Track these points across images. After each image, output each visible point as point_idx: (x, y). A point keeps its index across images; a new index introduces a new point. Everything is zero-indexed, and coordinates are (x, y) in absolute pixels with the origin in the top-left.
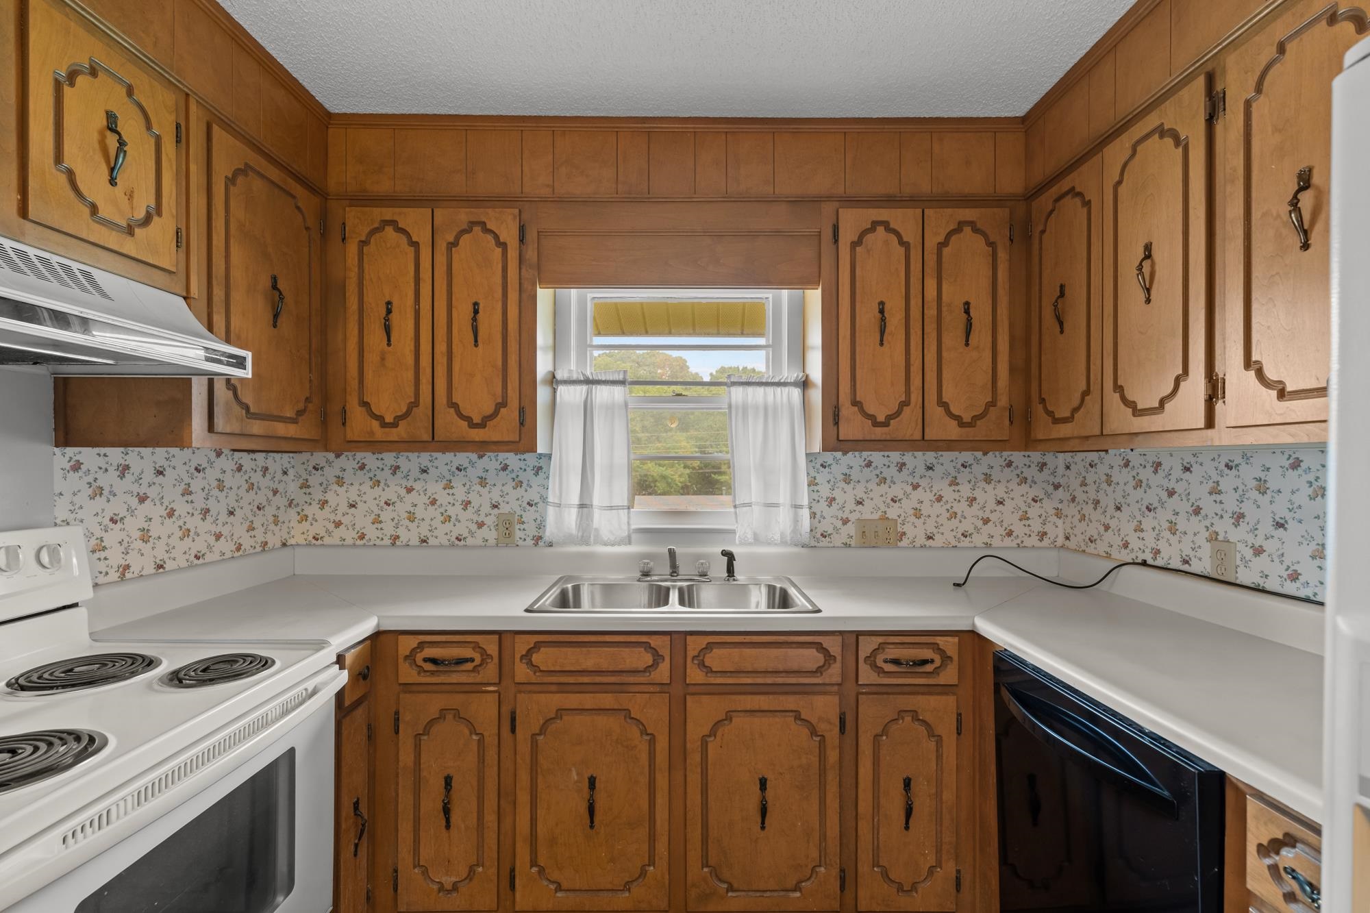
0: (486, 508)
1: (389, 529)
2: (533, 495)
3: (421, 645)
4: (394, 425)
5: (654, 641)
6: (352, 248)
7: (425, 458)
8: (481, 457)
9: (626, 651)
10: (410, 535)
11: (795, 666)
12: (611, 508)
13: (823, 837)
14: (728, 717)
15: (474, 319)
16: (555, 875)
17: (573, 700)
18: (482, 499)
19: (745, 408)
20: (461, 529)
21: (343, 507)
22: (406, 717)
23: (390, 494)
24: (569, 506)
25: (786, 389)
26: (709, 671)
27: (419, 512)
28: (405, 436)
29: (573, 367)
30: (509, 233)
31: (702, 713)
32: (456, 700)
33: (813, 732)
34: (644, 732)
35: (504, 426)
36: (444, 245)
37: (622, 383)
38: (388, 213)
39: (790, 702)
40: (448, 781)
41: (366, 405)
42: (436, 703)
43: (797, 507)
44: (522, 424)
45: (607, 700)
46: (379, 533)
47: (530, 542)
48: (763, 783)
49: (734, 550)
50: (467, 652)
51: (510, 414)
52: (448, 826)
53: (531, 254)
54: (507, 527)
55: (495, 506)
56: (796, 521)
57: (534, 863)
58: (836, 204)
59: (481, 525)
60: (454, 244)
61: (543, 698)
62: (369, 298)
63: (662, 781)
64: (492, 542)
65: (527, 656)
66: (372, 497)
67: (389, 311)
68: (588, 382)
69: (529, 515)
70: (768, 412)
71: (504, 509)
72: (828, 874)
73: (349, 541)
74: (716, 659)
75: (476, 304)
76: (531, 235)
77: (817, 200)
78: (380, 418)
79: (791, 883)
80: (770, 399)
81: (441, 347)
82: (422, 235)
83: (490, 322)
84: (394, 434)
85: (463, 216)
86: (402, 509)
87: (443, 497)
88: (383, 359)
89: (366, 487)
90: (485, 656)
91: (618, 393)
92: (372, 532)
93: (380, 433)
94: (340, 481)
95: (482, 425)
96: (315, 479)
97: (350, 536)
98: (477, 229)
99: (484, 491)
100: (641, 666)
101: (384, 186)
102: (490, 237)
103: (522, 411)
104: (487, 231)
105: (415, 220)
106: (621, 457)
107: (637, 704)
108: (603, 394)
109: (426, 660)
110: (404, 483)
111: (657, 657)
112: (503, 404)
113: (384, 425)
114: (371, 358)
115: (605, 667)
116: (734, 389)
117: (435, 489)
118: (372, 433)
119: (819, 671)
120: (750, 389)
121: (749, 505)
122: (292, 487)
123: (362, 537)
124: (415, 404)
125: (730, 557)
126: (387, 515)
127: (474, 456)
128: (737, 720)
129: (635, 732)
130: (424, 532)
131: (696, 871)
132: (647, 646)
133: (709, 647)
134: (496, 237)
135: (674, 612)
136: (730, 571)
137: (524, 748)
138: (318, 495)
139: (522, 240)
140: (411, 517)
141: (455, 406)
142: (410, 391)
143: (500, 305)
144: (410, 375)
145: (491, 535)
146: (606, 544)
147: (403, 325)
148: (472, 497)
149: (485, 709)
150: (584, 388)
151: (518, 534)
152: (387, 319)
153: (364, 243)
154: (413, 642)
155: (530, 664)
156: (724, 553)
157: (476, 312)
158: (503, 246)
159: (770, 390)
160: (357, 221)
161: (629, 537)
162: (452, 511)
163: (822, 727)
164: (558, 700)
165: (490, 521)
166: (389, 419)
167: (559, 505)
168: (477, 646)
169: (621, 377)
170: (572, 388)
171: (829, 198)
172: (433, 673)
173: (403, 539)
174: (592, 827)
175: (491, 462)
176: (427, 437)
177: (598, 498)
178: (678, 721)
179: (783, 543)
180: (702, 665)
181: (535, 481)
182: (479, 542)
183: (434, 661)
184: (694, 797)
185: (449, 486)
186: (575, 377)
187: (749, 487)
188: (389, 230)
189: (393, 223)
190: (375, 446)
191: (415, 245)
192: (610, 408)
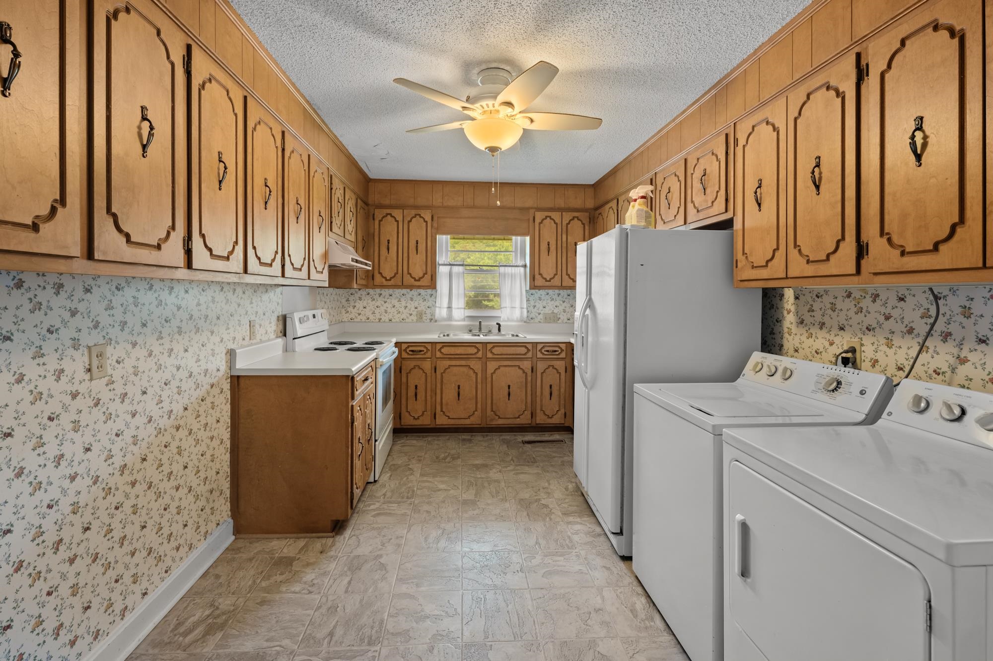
0: (413, 309)
1: (378, 316)
2: (430, 304)
3: (408, 347)
4: (390, 280)
5: (477, 345)
6: (377, 222)
7: (391, 291)
8: (411, 290)
9: (469, 348)
10: (385, 318)
11: (518, 352)
12: (458, 308)
13: (526, 402)
14: (499, 368)
15: (417, 246)
16: (448, 414)
17: (454, 363)
18: (411, 305)
19: (505, 275)
20: (404, 316)
21: (361, 308)
22: (403, 368)
23: (378, 303)
24: (443, 308)
25: (519, 268)
26: (494, 354)
27: (389, 310)
28: (393, 284)
29: (444, 259)
30: (428, 218)
31: (491, 366)
32: (418, 363)
33: (524, 372)
34: (475, 372)
35: (426, 281)
36: (407, 222)
37: (462, 265)
38: (388, 211)
39: (517, 363)
40: (416, 387)
41: (380, 273)
42: (412, 364)
43: (522, 308)
44: (432, 280)
45: (463, 363)
46: (374, 318)
47: (428, 321)
48: (509, 387)
49: (501, 324)
50: (422, 349)
51: (428, 277)
52: (416, 400)
53: (435, 225)
54: (420, 316)
55: (416, 308)
56: (522, 313)
57: (442, 411)
58: (534, 210)
59: (411, 315)
60: (410, 221)
61: (444, 362)
62: (382, 238)
63: (479, 386)
64: (415, 320)
65: (440, 350)
66: (371, 305)
67: (388, 243)
68: (450, 265)
69: (428, 311)
70: (513, 276)
71: (419, 309)
72: (528, 414)
73: (363, 320)
74: (496, 350)
75: (417, 241)
76: (435, 218)
77: (528, 209)
78: (385, 278)
79: (517, 416)
80: (513, 271)
81: (405, 255)
82: (400, 218)
83: (422, 247)
84: (390, 283)
85: (413, 212)
86: (383, 309)
87: (397, 304)
88: (386, 258)
89: (370, 301)
90: (428, 350)
91: (461, 269)
92: (372, 317)
93: (385, 283)
94: (360, 299)
95: (419, 280)
96: (351, 298)
97: (364, 318)
98: (418, 216)
99: (412, 303)
100: (474, 353)
101: (387, 202)
102: (422, 219)
103: (432, 276)
104: (421, 217)
105: (398, 214)
106: (462, 291)
107: (472, 363)
108: (456, 269)
109: (410, 351)
110: (383, 299)
111: (478, 350)
112: (426, 273)
113: (386, 280)
114: (382, 258)
115: (463, 353)
116: (501, 268)
117: (395, 302)
118: (382, 283)
119: (525, 354)
120: (506, 268)
121: (506, 307)
122: (344, 301)
123: (368, 319)
124: (397, 273)
125: (499, 325)
126: (377, 311)
127: (408, 290)
128: (502, 368)
129: (471, 372)
130: (391, 317)
131: (489, 413)
132: (475, 347)
133: (494, 347)
134: (424, 219)
135: (482, 338)
136: (499, 330)
137: (439, 376)
138: (352, 304)
139: (432, 220)
140: (386, 312)
141: (409, 274)
142: (395, 269)
143: (425, 242)
144: (395, 264)
145: (414, 318)
146: (456, 321)
147: (393, 248)
148: (408, 305)
149: (427, 365)
150: (449, 267)
151: (424, 318)
152: (388, 246)
153: (380, 221)
154: (406, 345)
155: (441, 352)
156: (497, 324)
157: (417, 243)
158: (426, 222)
159: (513, 268)
160: (379, 214)
161: (464, 319)
162: (401, 310)
163: (526, 371)
164: (448, 363)
165: (414, 313)
166: (388, 278)
167: (440, 307)
168: (425, 347)
169: (462, 263)
170: (444, 267)
171: (532, 208)
172: (411, 355)
173: (383, 320)
174: (459, 399)
175: (415, 292)
176: (401, 284)
177: (454, 305)
178: (484, 370)
179: (517, 321)
180: (492, 352)
181: (430, 299)
182: (410, 321)
183: (412, 351)
184: (489, 391)
185: (399, 301)
186: (446, 263)
187: (506, 302)
188: (389, 216)
189: (390, 214)
190: (382, 287)
191: (397, 221)
192: (458, 274)
